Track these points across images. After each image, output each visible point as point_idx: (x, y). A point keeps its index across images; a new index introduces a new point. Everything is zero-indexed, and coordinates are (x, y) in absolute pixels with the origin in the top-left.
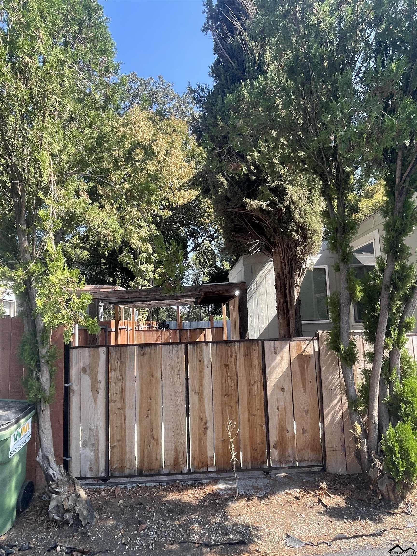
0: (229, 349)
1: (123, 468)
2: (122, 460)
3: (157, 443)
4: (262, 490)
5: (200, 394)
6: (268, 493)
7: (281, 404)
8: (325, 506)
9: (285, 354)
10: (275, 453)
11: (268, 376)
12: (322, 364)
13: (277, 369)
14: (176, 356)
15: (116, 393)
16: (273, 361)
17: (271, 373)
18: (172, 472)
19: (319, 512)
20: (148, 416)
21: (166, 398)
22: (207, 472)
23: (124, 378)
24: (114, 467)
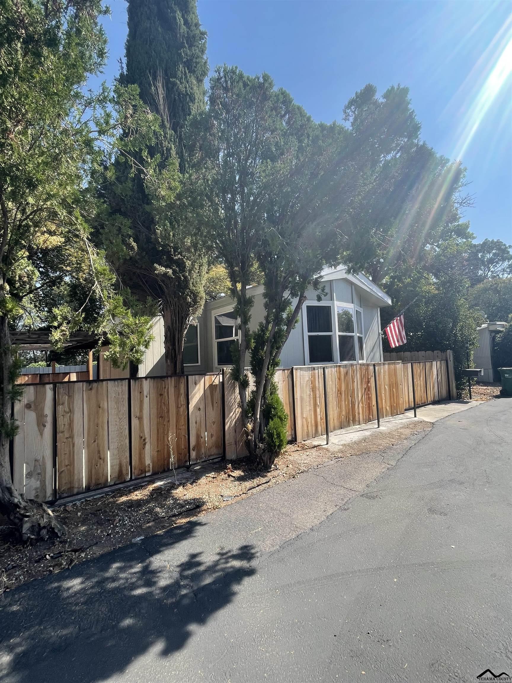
0: (163, 383)
1: (71, 488)
2: (71, 482)
3: (103, 462)
4: (191, 478)
5: (140, 418)
6: (195, 480)
7: (198, 419)
8: (234, 477)
9: (201, 384)
10: (193, 454)
11: (190, 400)
12: (225, 390)
13: (196, 395)
14: (120, 389)
15: (64, 425)
16: (194, 390)
17: (192, 398)
18: (117, 483)
19: (232, 481)
20: (95, 441)
21: (111, 424)
22: (146, 477)
23: (72, 410)
24: (63, 489)
